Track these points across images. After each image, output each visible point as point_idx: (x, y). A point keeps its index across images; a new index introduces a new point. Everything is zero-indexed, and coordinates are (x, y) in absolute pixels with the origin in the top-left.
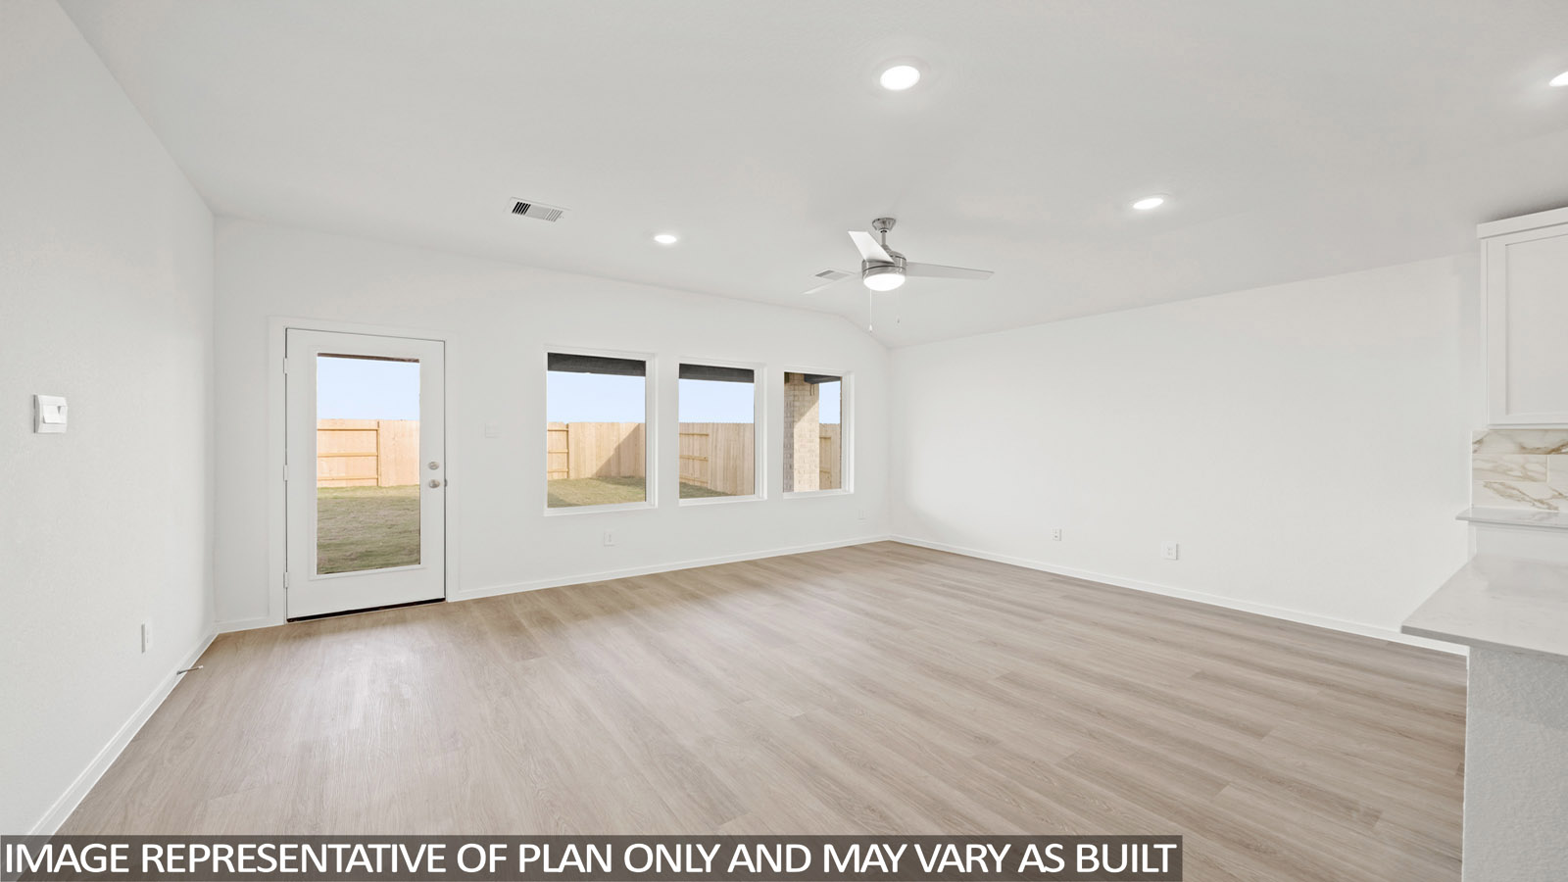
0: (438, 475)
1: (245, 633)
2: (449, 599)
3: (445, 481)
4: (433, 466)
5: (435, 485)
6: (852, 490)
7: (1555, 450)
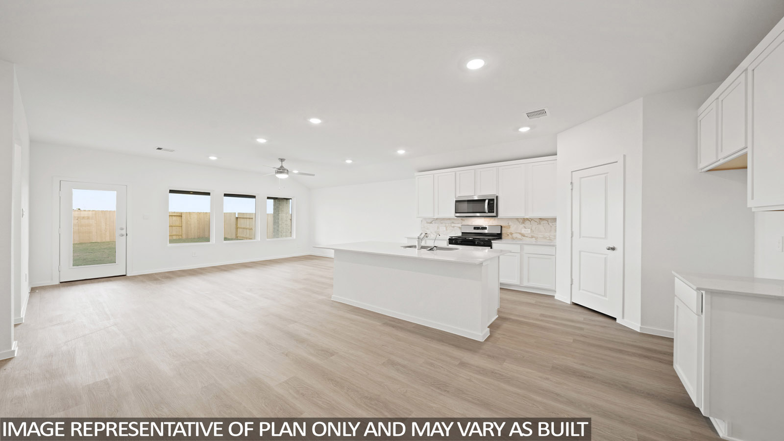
0: (124, 232)
1: (46, 286)
2: (128, 275)
3: (127, 234)
4: (122, 229)
5: (123, 235)
6: (295, 238)
7: (431, 223)
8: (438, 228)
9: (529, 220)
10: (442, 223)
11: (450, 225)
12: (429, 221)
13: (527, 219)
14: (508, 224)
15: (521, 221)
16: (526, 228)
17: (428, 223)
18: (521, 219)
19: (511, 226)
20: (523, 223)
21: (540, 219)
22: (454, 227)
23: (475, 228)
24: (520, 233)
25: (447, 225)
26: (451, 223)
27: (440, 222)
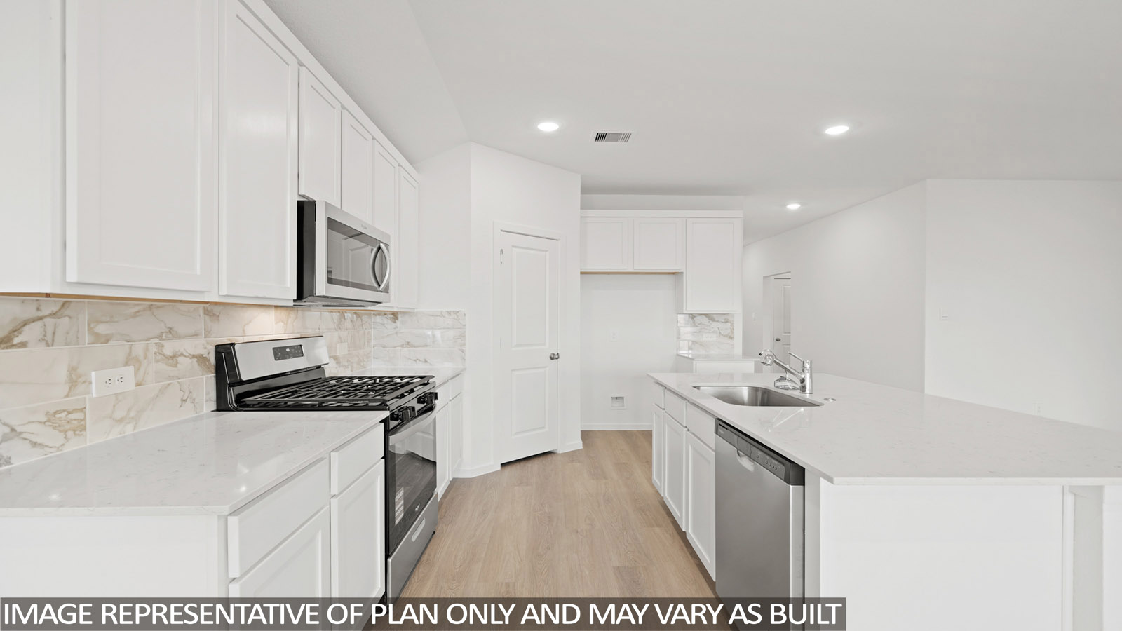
7: (6, 340)
8: (74, 377)
10: (106, 340)
11: (153, 346)
14: (320, 329)
15: (336, 319)
16: (341, 342)
20: (338, 326)
22: (172, 357)
23: (276, 355)
24: (335, 358)
25: (139, 349)
26: (160, 337)
27: (90, 329)
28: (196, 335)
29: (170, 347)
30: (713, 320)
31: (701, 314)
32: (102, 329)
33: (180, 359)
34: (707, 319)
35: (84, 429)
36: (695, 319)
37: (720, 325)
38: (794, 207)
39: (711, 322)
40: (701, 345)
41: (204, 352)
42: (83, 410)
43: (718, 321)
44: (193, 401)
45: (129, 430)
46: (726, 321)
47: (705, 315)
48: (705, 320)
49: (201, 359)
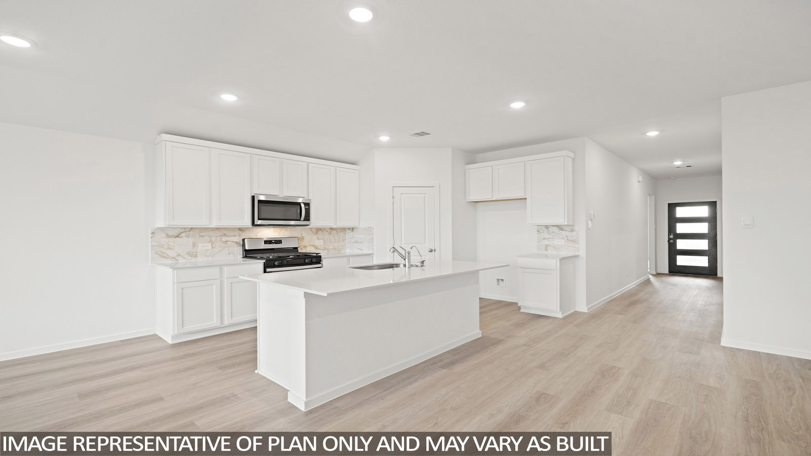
7: (178, 236)
8: (194, 245)
9: (321, 230)
10: (203, 236)
11: (218, 238)
12: (176, 232)
13: (320, 228)
14: (302, 235)
15: (315, 231)
16: (319, 240)
17: (168, 236)
18: (314, 228)
19: (305, 238)
20: (316, 233)
21: (331, 228)
22: (226, 242)
23: (266, 242)
24: (314, 246)
25: (213, 239)
26: (221, 236)
27: (199, 234)
28: (235, 236)
29: (224, 239)
30: (562, 230)
31: (553, 226)
32: (202, 234)
33: (229, 242)
34: (558, 229)
35: (197, 256)
36: (549, 229)
37: (567, 233)
38: (653, 134)
39: (561, 231)
40: (554, 247)
41: (238, 241)
42: (197, 252)
43: (566, 231)
44: (233, 254)
45: (210, 259)
46: (572, 231)
47: (556, 226)
48: (556, 230)
49: (237, 243)
